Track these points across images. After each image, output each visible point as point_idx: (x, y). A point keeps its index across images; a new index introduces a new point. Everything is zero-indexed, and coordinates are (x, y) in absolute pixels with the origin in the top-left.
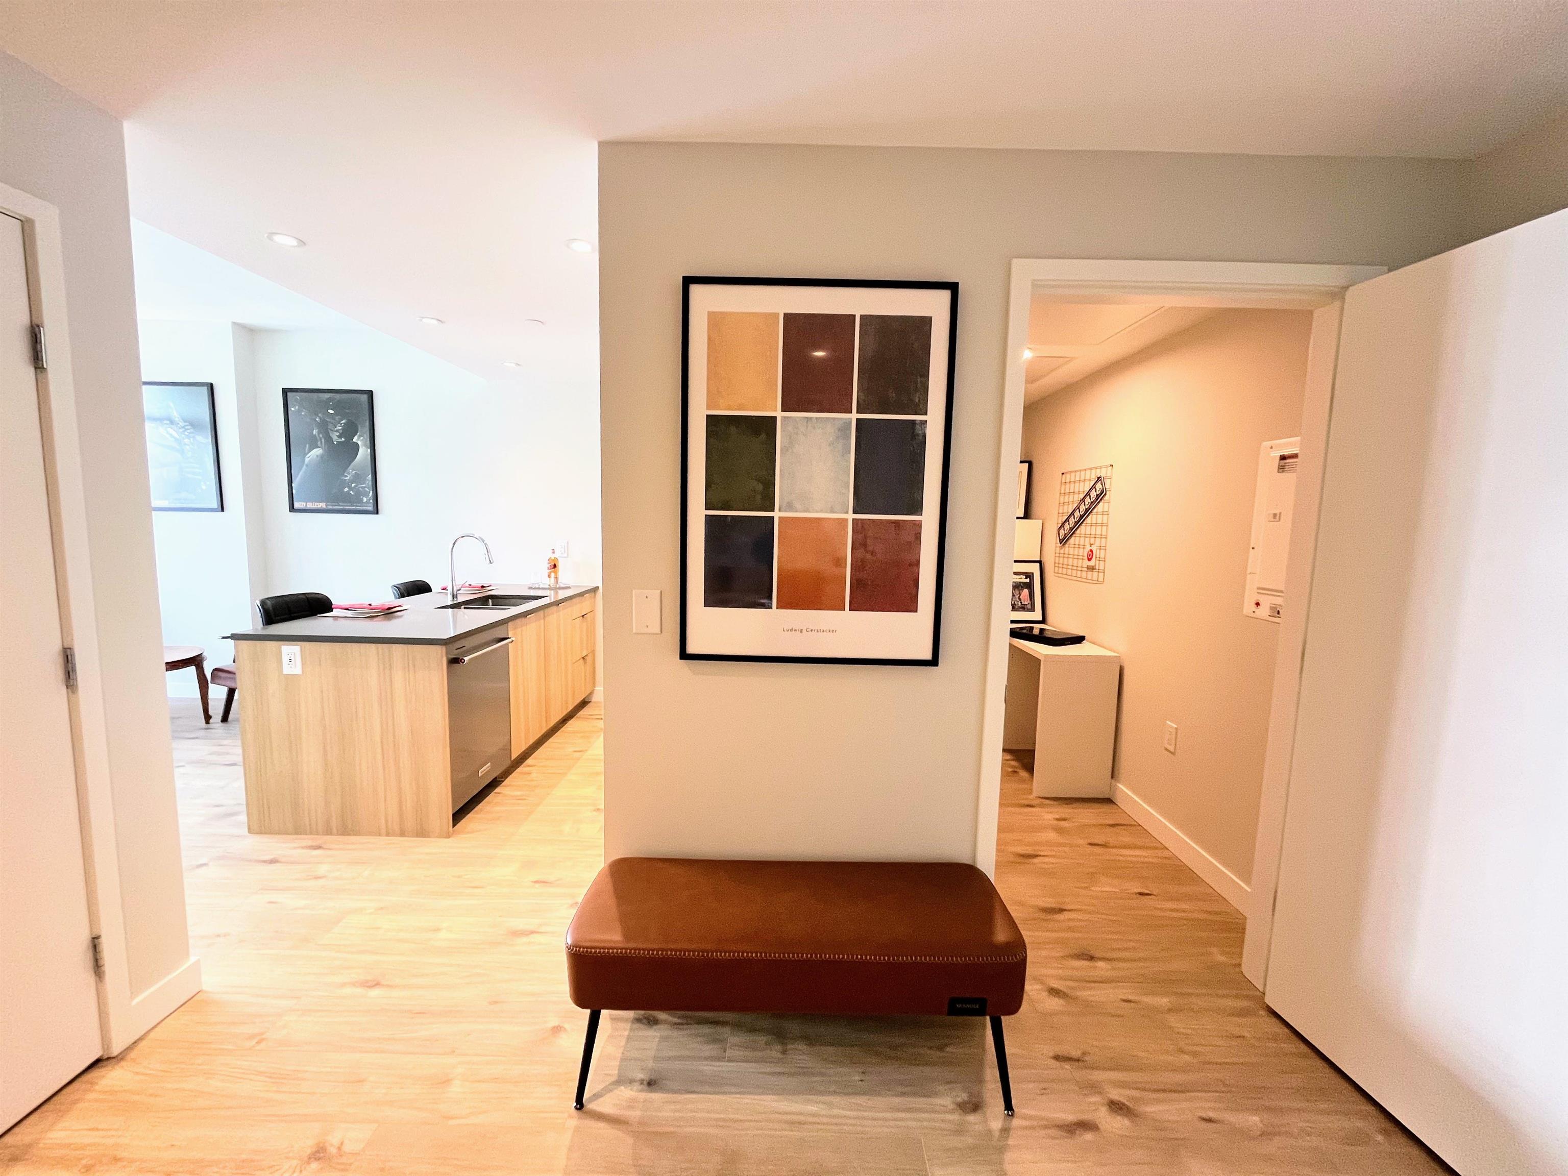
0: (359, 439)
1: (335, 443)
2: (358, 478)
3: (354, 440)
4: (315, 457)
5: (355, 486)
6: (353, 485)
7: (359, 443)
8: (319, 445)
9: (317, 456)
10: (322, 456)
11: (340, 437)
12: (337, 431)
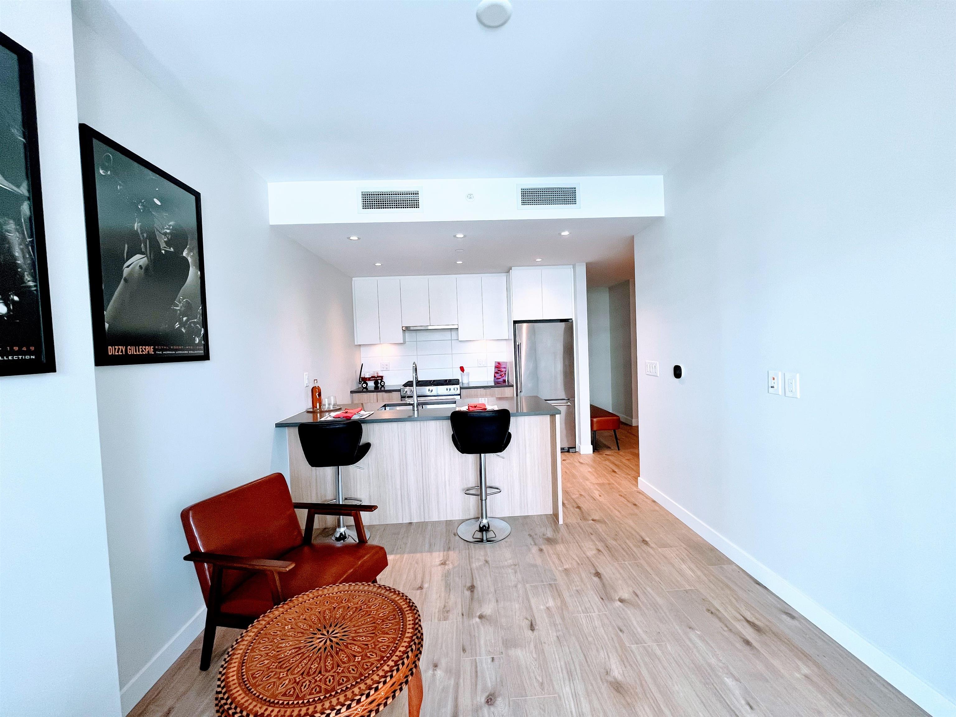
0: (188, 254)
1: (163, 252)
2: (188, 309)
3: (184, 254)
4: (138, 268)
5: (187, 321)
6: (185, 319)
7: (190, 260)
8: (143, 250)
9: (140, 266)
10: (147, 269)
11: (168, 243)
12: (165, 234)
